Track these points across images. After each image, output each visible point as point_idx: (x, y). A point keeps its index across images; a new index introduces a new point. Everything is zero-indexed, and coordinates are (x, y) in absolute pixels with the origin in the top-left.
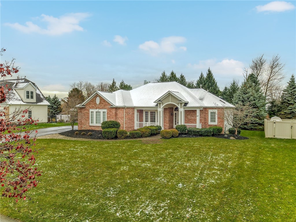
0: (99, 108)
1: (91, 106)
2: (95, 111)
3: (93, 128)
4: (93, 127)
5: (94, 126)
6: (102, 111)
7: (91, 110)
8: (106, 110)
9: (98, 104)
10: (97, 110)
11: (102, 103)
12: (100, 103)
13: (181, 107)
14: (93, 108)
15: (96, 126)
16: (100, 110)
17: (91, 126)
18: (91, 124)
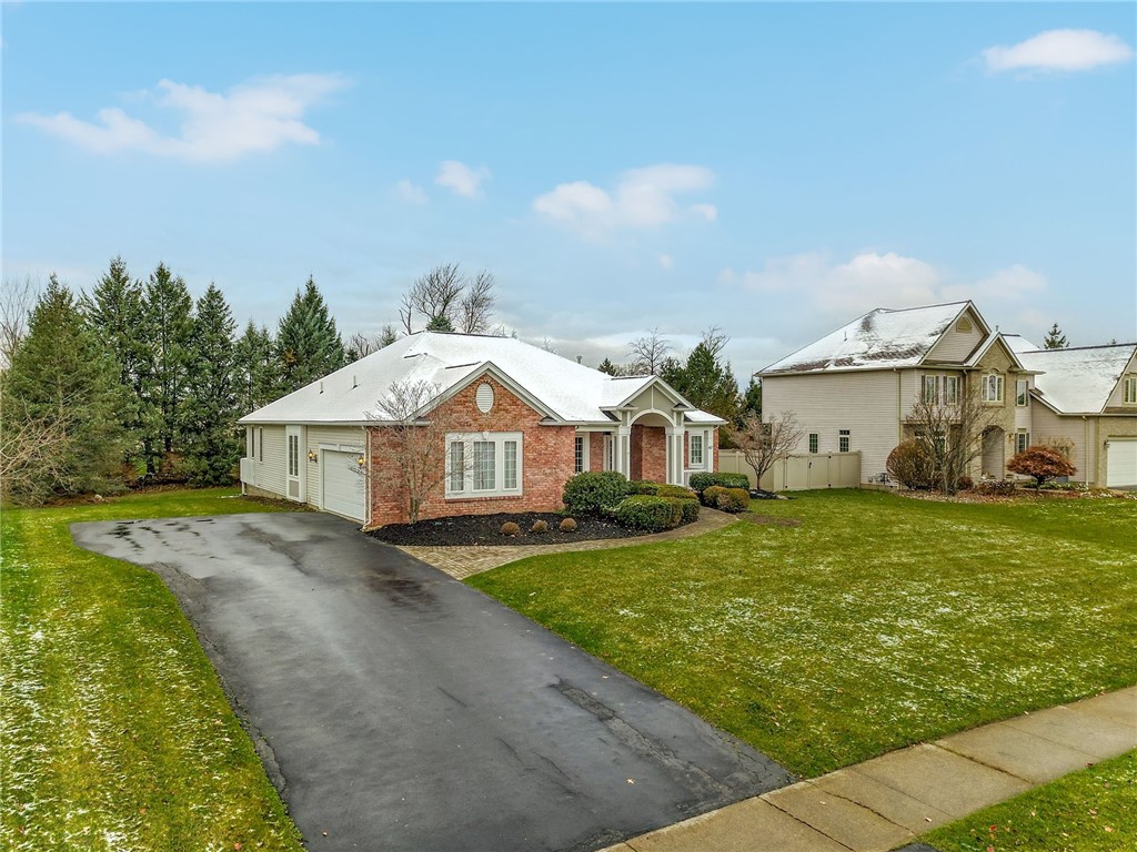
0: (492, 428)
2: (470, 439)
3: (465, 510)
4: (465, 505)
5: (468, 501)
6: (500, 439)
7: (451, 437)
8: (517, 437)
9: (485, 411)
10: (477, 437)
11: (506, 411)
12: (497, 408)
13: (679, 424)
14: (463, 427)
15: (480, 500)
16: (488, 437)
17: (454, 502)
18: (450, 495)
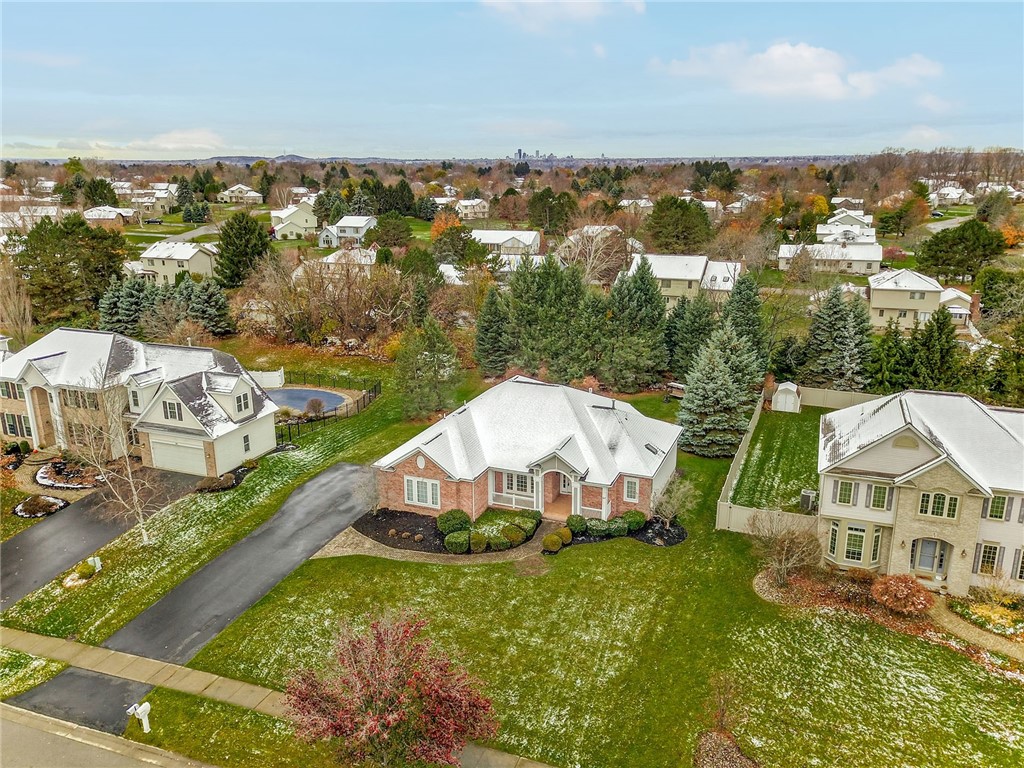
0: (424, 476)
1: (406, 469)
2: (415, 480)
3: (413, 510)
4: (413, 508)
5: (414, 506)
6: (429, 482)
7: (406, 478)
8: (437, 482)
9: (422, 468)
10: (420, 479)
11: (431, 470)
12: (426, 468)
13: (575, 481)
14: (411, 473)
15: (419, 507)
16: (425, 480)
17: (408, 505)
18: (407, 502)
